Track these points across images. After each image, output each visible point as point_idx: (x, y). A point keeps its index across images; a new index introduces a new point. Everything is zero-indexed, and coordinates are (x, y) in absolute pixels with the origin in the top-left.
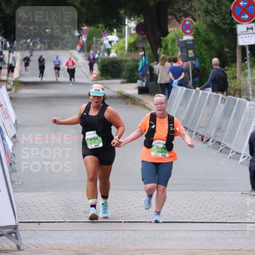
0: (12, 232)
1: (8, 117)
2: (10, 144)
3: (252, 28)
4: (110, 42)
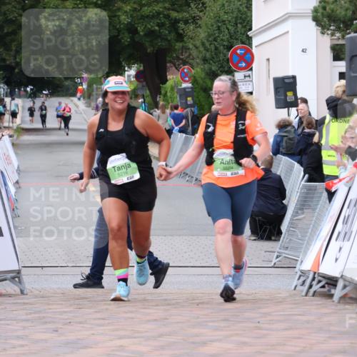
0: (16, 276)
3: (249, 76)
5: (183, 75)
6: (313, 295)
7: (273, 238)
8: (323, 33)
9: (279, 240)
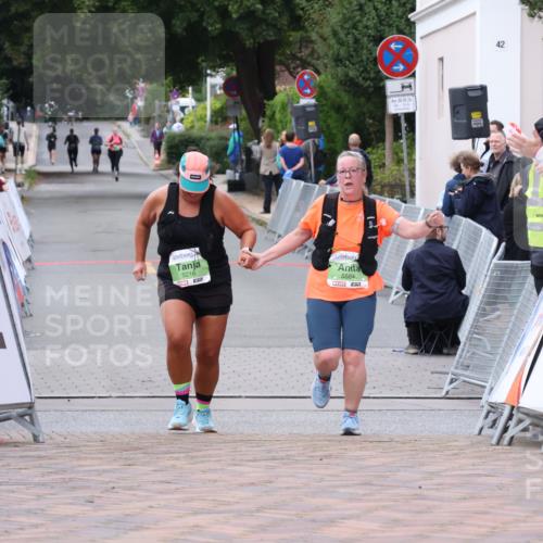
0: (26, 413)
1: (18, 228)
2: (21, 272)
3: (410, 86)
4: (183, 109)
5: (302, 84)
6: (510, 444)
7: (445, 351)
8: (532, 16)
9: (455, 354)
